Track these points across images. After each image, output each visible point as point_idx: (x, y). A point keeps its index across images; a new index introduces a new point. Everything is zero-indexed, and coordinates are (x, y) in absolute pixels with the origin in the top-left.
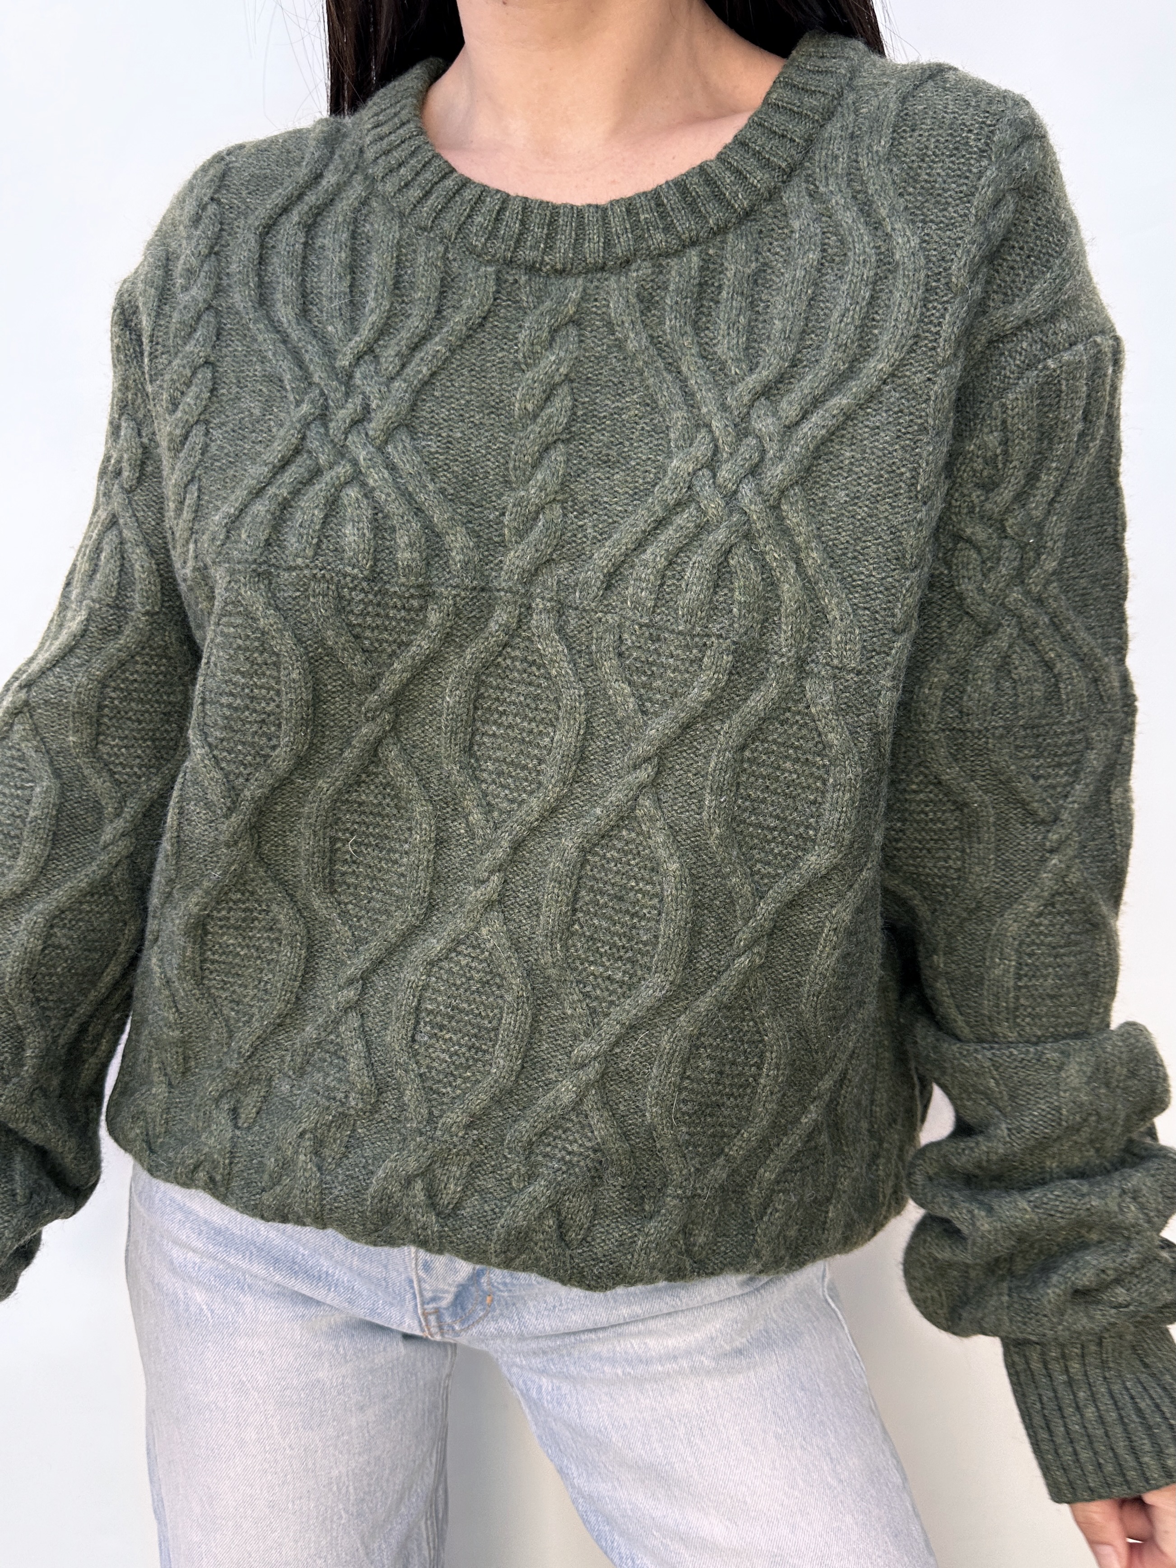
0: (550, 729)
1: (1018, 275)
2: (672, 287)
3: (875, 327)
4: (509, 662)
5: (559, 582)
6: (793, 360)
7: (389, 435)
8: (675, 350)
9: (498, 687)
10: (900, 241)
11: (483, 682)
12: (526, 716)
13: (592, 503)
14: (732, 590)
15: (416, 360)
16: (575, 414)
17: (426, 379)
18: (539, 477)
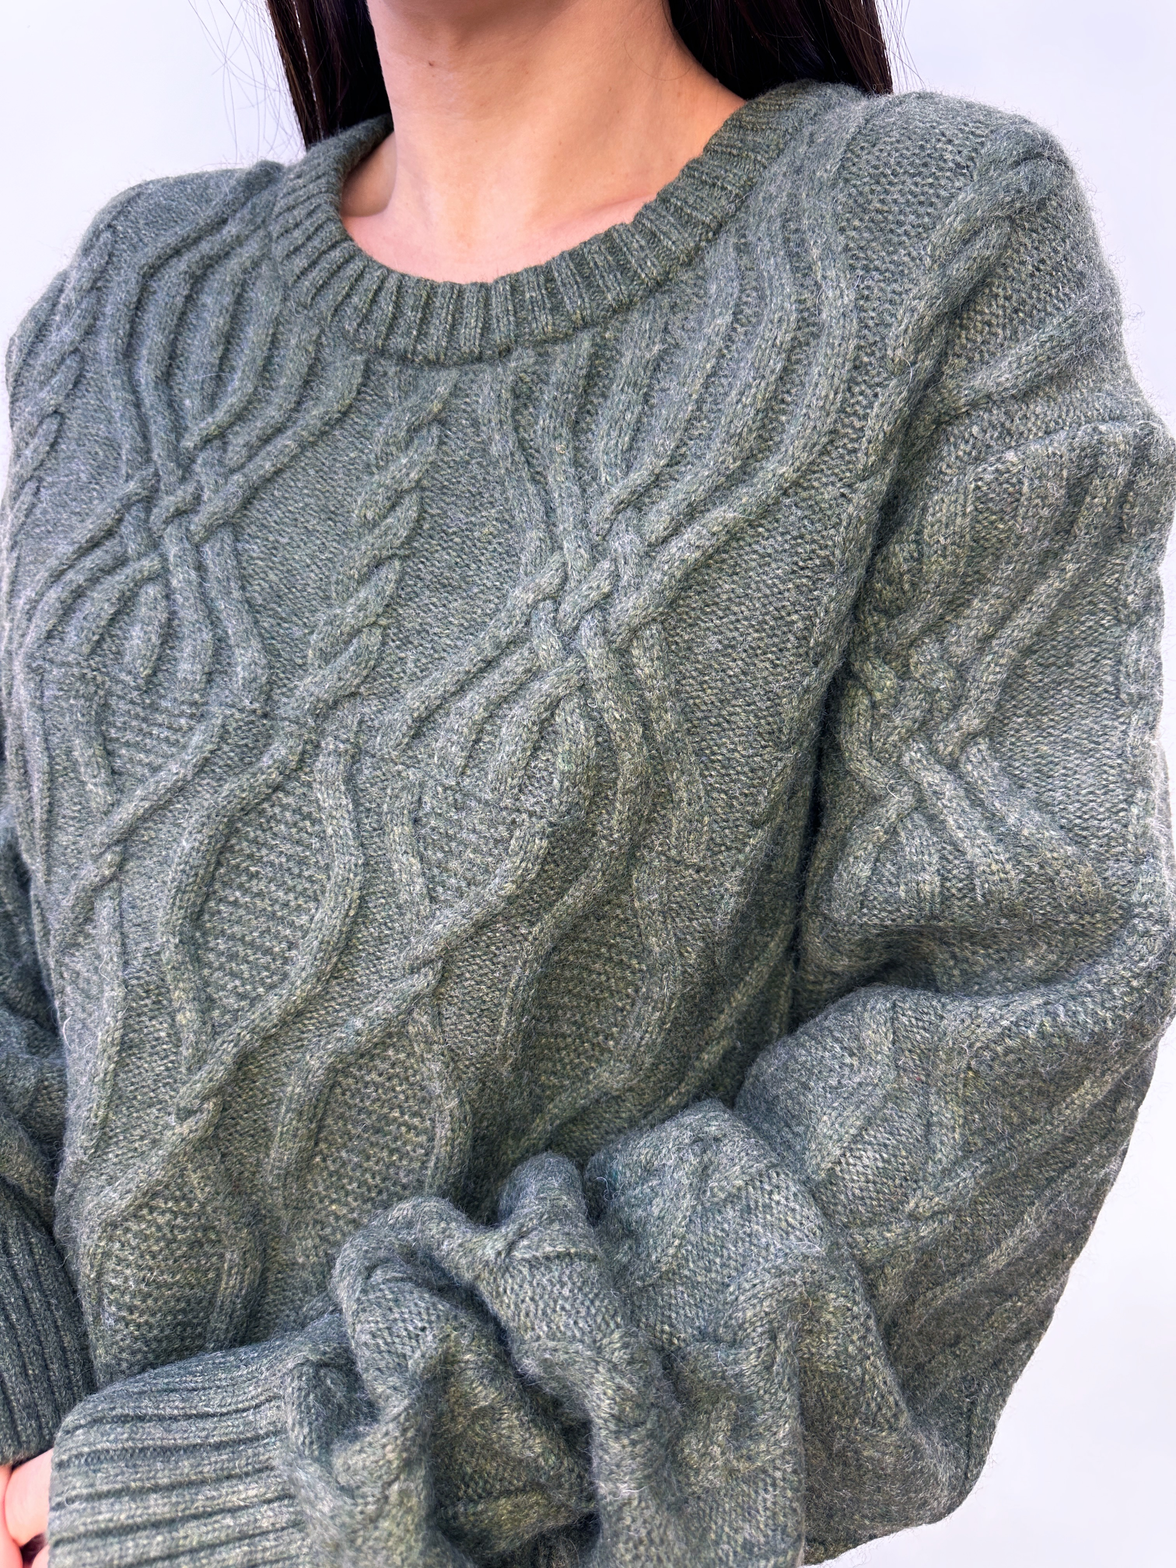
0: (312, 905)
1: (996, 335)
2: (553, 379)
3: (784, 412)
4: (277, 810)
5: (361, 722)
6: (672, 457)
7: (211, 531)
8: (543, 457)
9: (255, 841)
10: (830, 294)
11: (237, 830)
12: (285, 883)
13: (419, 633)
14: (555, 755)
15: (263, 454)
16: (421, 527)
17: (268, 476)
18: (362, 595)
